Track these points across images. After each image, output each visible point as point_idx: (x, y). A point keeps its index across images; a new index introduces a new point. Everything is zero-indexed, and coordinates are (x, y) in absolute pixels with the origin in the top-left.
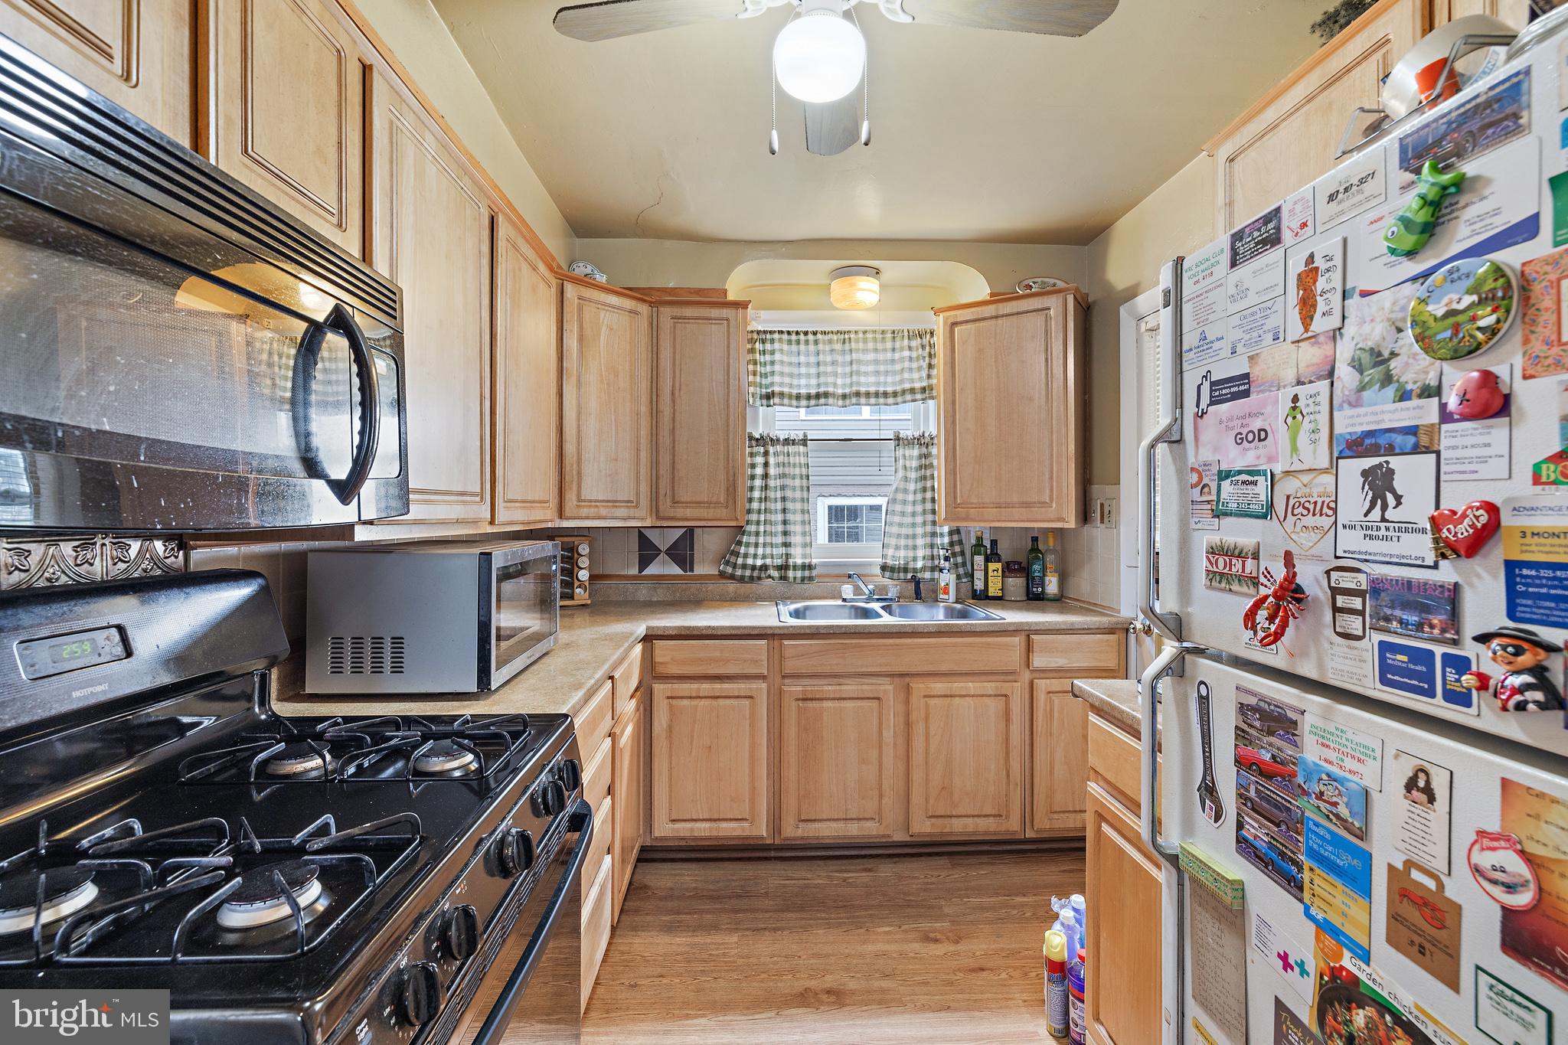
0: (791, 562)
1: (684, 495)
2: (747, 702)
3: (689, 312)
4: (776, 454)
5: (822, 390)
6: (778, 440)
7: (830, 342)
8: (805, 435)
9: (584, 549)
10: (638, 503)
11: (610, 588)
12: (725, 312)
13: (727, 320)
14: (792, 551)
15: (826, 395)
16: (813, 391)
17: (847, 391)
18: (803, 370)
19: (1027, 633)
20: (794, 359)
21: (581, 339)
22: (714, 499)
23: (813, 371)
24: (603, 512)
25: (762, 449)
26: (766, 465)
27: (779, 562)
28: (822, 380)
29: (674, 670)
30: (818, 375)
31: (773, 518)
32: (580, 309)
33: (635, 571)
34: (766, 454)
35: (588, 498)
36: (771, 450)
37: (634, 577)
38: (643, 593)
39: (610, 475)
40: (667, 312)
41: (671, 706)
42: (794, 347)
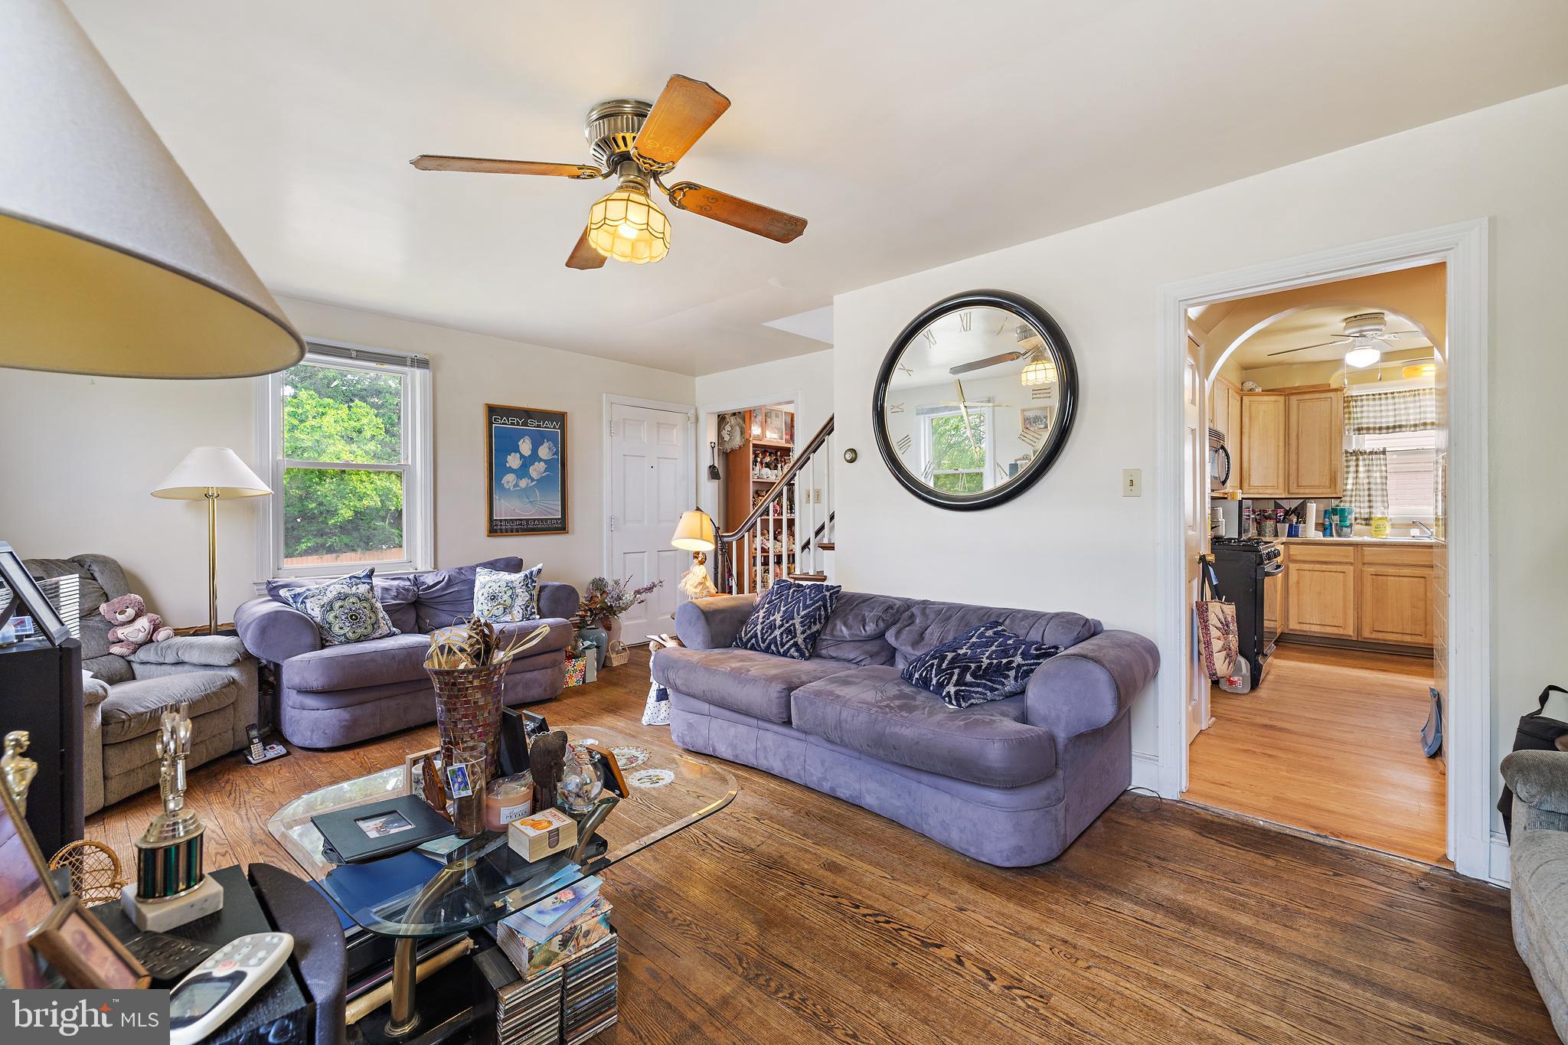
0: (1373, 516)
1: (1303, 482)
2: (1342, 574)
3: (1307, 396)
4: (1364, 460)
5: (1397, 424)
6: (1365, 452)
7: (1404, 396)
8: (1384, 448)
10: (1277, 486)
12: (1329, 395)
13: (1331, 398)
14: (1373, 510)
15: (1400, 426)
16: (1391, 425)
17: (1417, 422)
18: (1384, 414)
20: (1378, 408)
21: (1250, 418)
22: (1322, 483)
23: (1391, 413)
24: (1261, 491)
25: (1354, 458)
26: (1357, 466)
27: (1367, 516)
28: (1397, 418)
29: (1300, 558)
30: (1395, 416)
31: (1362, 493)
32: (1250, 406)
34: (1357, 460)
35: (1254, 485)
36: (1361, 457)
39: (1265, 473)
40: (1294, 399)
41: (1298, 574)
42: (1378, 402)
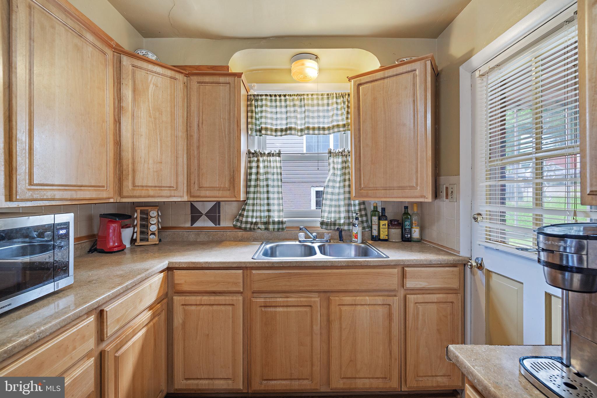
0: (271, 220)
1: (206, 183)
2: (230, 308)
3: (207, 79)
4: (264, 161)
5: (288, 126)
6: (264, 154)
7: (293, 100)
8: (280, 151)
9: (153, 213)
10: (177, 188)
11: (175, 234)
12: (228, 79)
13: (229, 83)
14: (272, 214)
15: (290, 129)
16: (284, 127)
17: (303, 127)
18: (279, 116)
19: (402, 266)
20: (274, 110)
21: (134, 90)
22: (222, 186)
23: (284, 116)
24: (151, 193)
25: (256, 159)
26: (258, 167)
27: (265, 220)
28: (289, 120)
29: (186, 288)
30: (287, 118)
31: (262, 196)
32: (134, 73)
33: (188, 225)
34: (258, 161)
35: (140, 184)
36: (261, 159)
37: (188, 228)
38: (192, 237)
39: (157, 172)
40: (195, 79)
41: (185, 310)
42: (274, 104)
